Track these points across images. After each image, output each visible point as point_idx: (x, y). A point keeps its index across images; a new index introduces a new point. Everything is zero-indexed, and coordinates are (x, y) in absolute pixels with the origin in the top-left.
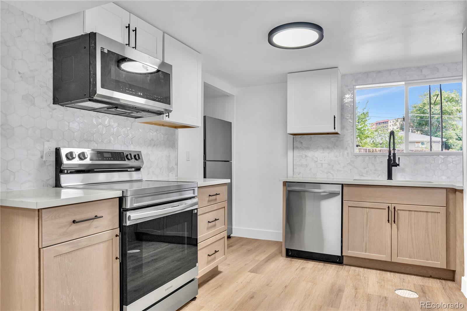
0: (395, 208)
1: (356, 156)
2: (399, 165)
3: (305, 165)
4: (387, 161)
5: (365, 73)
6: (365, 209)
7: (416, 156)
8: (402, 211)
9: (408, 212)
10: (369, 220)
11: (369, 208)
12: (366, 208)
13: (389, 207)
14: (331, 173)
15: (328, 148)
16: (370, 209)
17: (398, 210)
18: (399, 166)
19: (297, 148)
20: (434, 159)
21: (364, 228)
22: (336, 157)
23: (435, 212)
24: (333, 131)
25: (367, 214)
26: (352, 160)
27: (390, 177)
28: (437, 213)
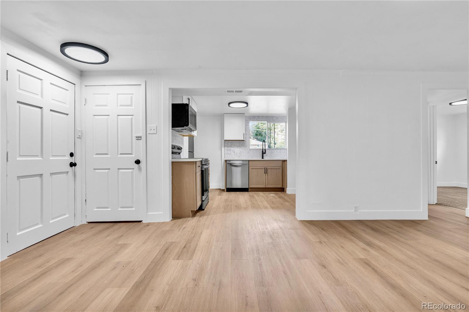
0: (266, 168)
2: (266, 153)
3: (230, 154)
4: (262, 152)
5: (253, 116)
8: (269, 169)
9: (271, 169)
10: (258, 174)
12: (257, 169)
13: (264, 168)
14: (240, 157)
15: (239, 146)
19: (226, 146)
21: (256, 176)
24: (243, 139)
25: (258, 171)
26: (249, 151)
27: (263, 158)
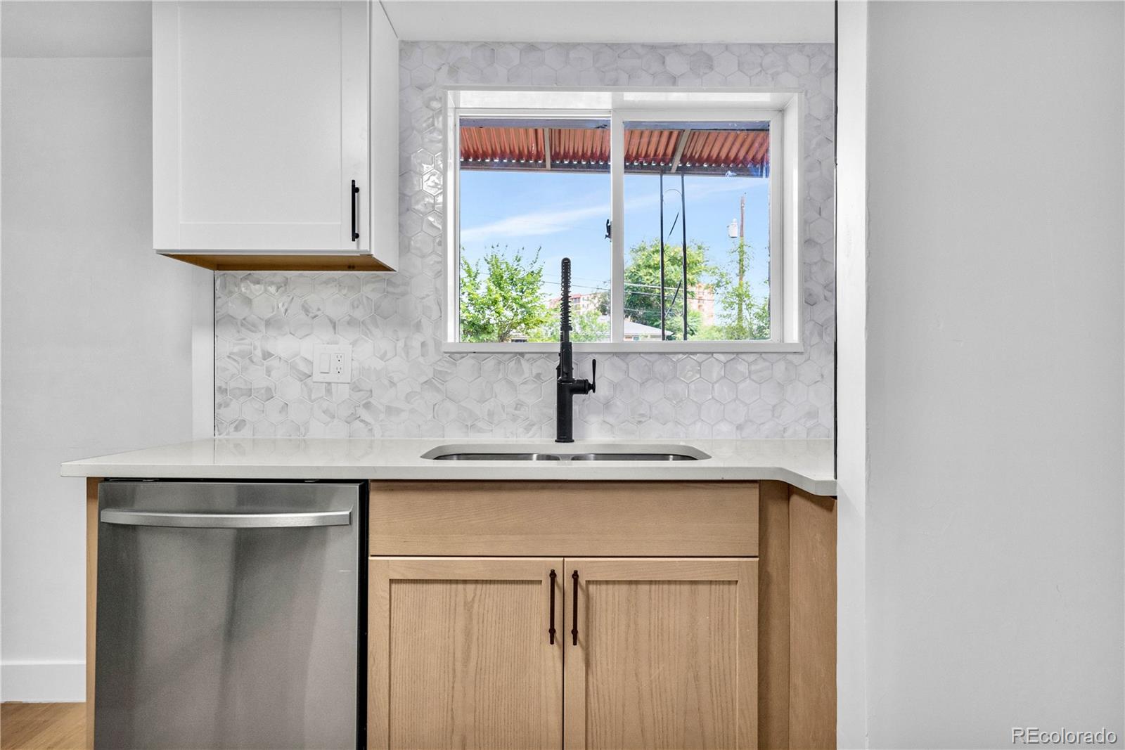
0: (575, 576)
1: (451, 354)
2: (593, 387)
3: (263, 391)
4: (556, 371)
6: (461, 587)
7: (647, 357)
8: (604, 587)
9: (625, 588)
10: (475, 638)
11: (476, 582)
12: (465, 582)
13: (553, 575)
14: (362, 421)
15: (352, 322)
16: (479, 586)
17: (588, 582)
18: (594, 391)
19: (231, 321)
20: (700, 364)
21: (454, 670)
22: (382, 358)
23: (723, 582)
25: (468, 606)
26: (439, 369)
27: (564, 432)
28: (730, 582)
